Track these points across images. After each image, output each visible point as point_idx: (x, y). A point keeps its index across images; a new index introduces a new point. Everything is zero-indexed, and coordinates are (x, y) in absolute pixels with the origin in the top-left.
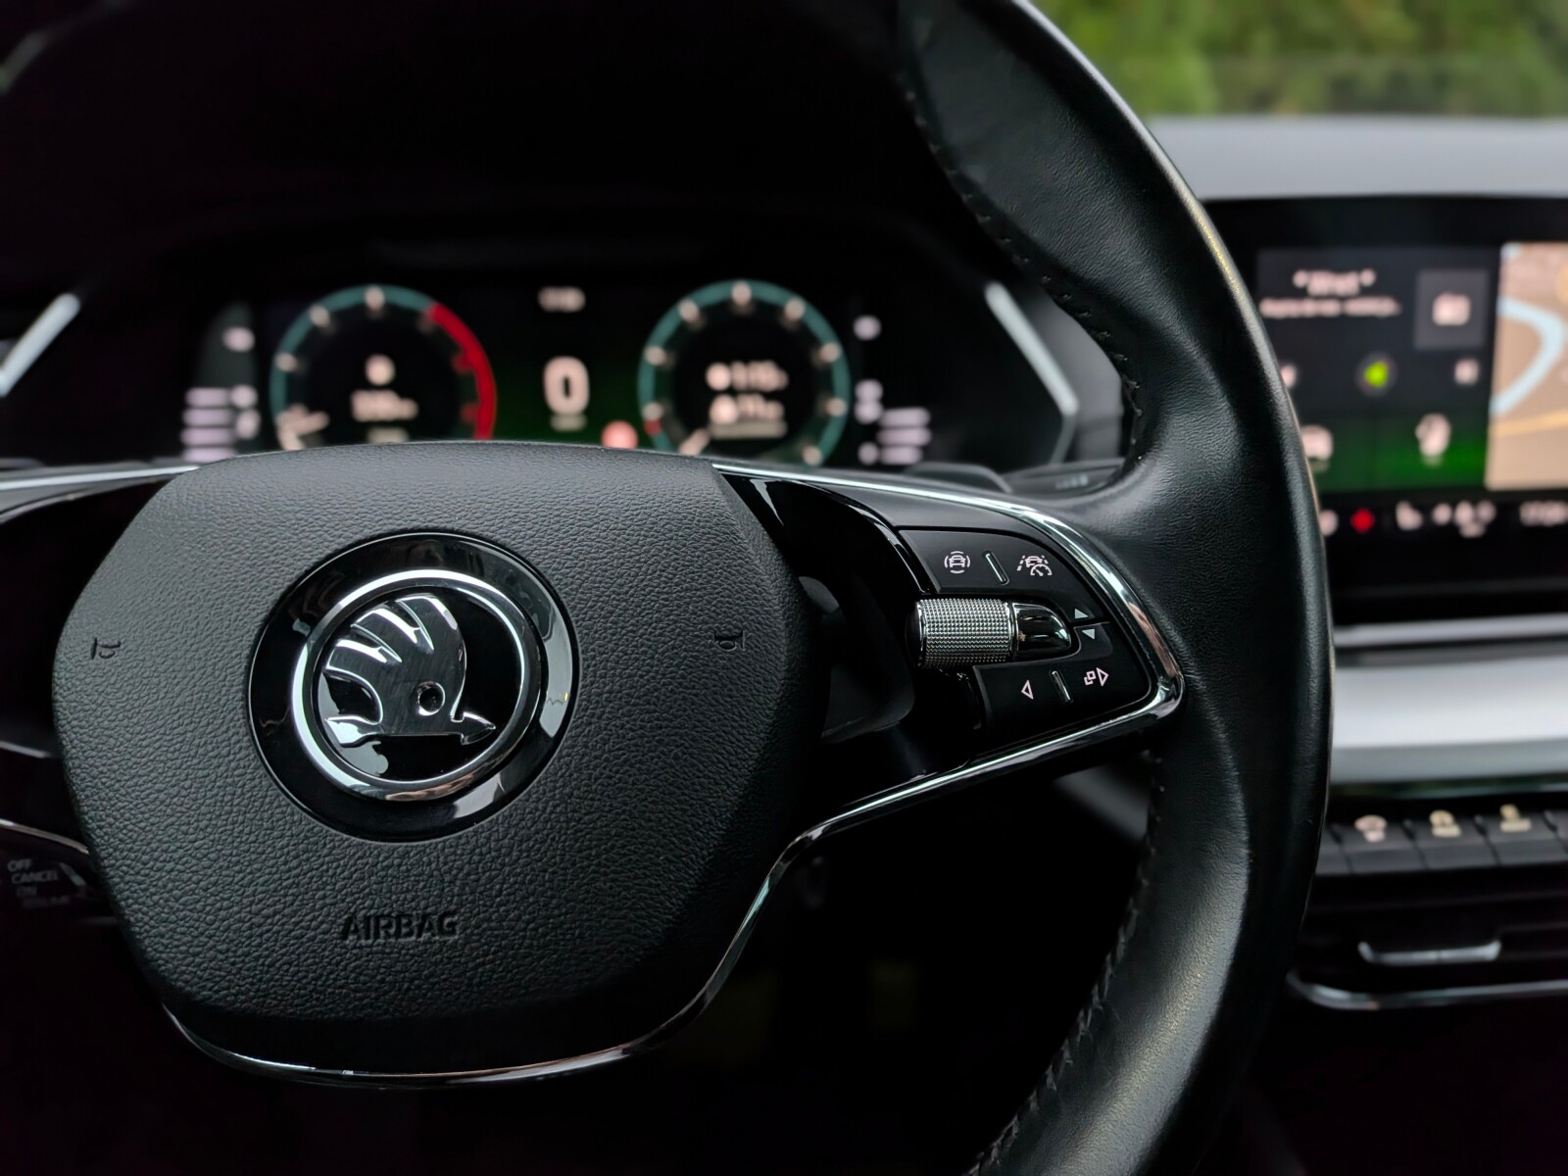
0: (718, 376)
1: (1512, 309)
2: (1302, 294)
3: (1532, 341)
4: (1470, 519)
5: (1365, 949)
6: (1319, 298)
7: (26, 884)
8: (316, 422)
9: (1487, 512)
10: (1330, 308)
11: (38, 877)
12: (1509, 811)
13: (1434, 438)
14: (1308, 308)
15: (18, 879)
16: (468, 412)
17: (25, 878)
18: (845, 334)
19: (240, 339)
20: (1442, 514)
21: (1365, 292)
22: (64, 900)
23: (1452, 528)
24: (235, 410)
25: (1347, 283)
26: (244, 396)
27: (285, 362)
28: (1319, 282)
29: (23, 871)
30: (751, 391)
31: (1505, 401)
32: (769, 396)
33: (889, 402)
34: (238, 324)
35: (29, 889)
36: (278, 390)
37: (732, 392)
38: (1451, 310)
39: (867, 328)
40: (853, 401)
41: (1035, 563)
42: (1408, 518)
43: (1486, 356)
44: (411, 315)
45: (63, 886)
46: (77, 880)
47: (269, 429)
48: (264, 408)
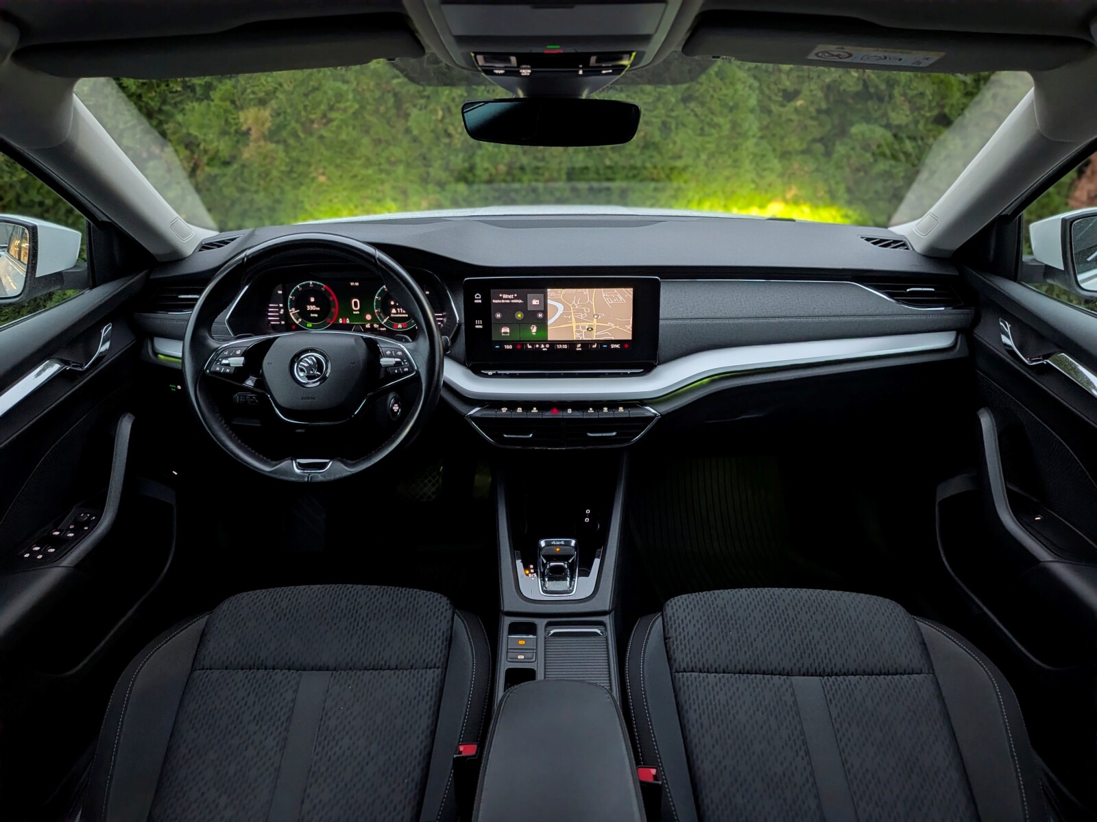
0: (393, 303)
1: (549, 302)
2: (501, 298)
3: (556, 309)
4: (544, 348)
5: (505, 436)
6: (505, 299)
8: (298, 311)
9: (548, 346)
10: (508, 301)
12: (535, 409)
13: (534, 329)
14: (503, 301)
16: (333, 309)
17: (249, 400)
19: (280, 292)
20: (537, 346)
21: (515, 298)
23: (540, 349)
24: (280, 308)
25: (511, 296)
26: (282, 305)
27: (290, 297)
28: (505, 296)
31: (550, 322)
34: (280, 288)
35: (250, 402)
36: (288, 304)
37: (396, 306)
38: (535, 302)
39: (427, 293)
41: (400, 353)
42: (529, 347)
43: (545, 312)
44: (320, 287)
45: (255, 401)
46: (257, 401)
47: (287, 312)
48: (285, 307)
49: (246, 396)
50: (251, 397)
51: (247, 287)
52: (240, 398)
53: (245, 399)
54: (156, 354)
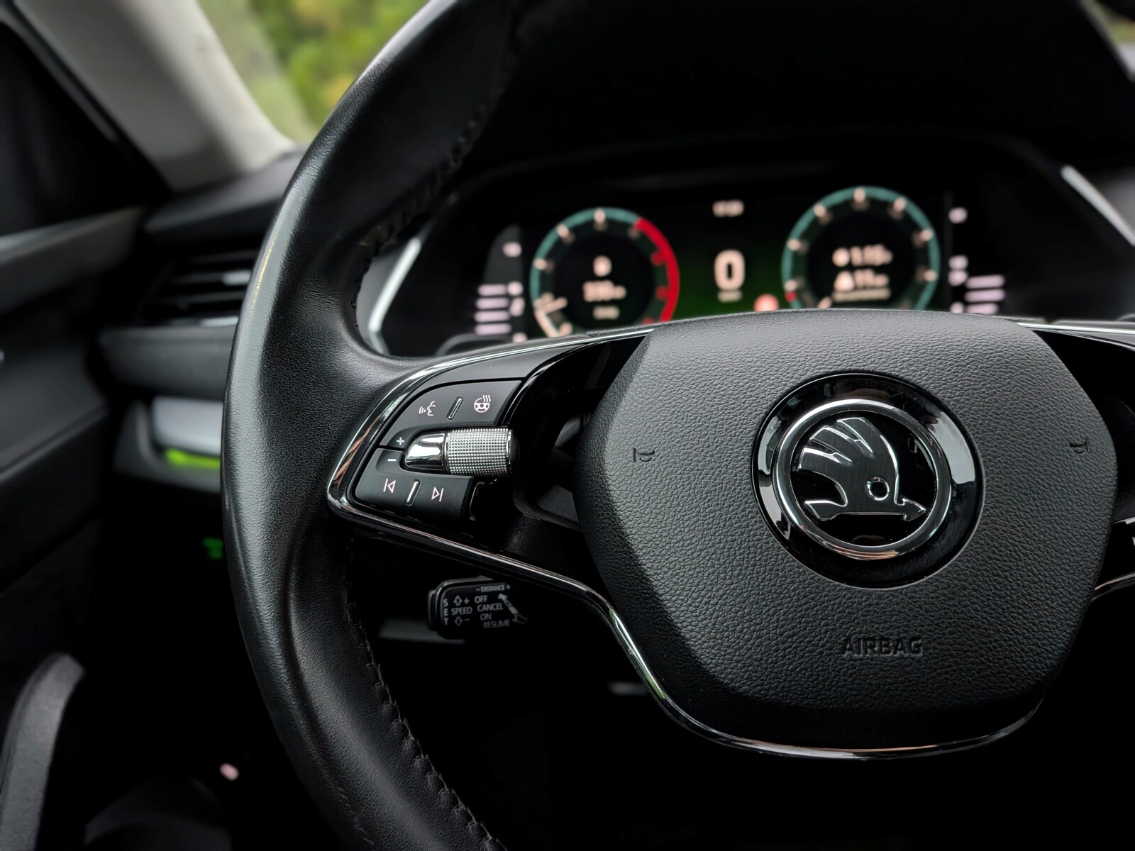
0: (841, 257)
7: (485, 612)
8: (561, 303)
11: (491, 607)
15: (481, 608)
16: (661, 293)
17: (485, 608)
18: (938, 221)
19: (513, 250)
22: (507, 623)
24: (509, 297)
26: (515, 288)
27: (540, 264)
29: (483, 603)
30: (864, 267)
32: (878, 269)
33: (972, 271)
34: (511, 240)
35: (487, 616)
36: (535, 283)
37: (851, 268)
39: (958, 215)
40: (945, 270)
44: (625, 226)
45: (505, 614)
46: (513, 610)
47: (529, 310)
48: (526, 296)
49: (472, 595)
50: (493, 597)
51: (412, 250)
52: (451, 605)
53: (472, 604)
54: (160, 448)
